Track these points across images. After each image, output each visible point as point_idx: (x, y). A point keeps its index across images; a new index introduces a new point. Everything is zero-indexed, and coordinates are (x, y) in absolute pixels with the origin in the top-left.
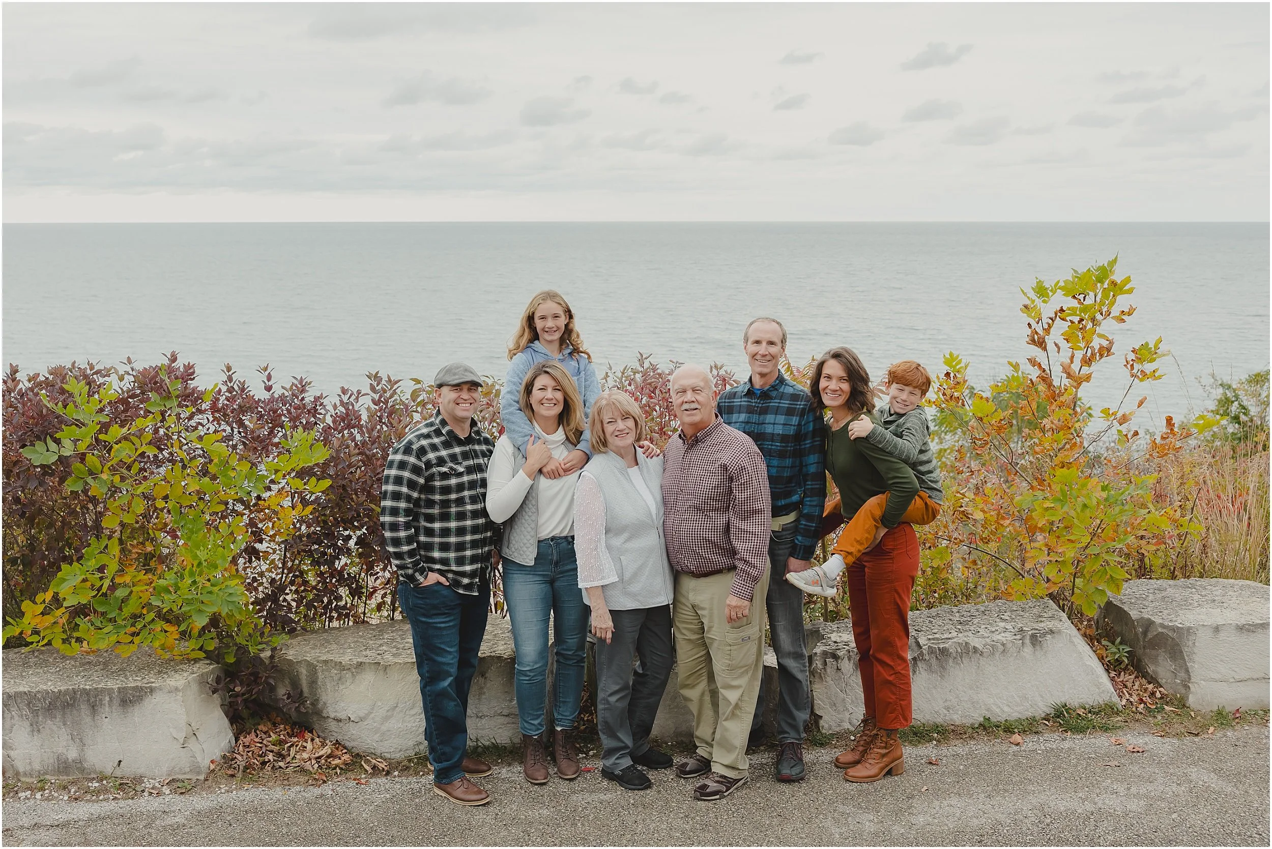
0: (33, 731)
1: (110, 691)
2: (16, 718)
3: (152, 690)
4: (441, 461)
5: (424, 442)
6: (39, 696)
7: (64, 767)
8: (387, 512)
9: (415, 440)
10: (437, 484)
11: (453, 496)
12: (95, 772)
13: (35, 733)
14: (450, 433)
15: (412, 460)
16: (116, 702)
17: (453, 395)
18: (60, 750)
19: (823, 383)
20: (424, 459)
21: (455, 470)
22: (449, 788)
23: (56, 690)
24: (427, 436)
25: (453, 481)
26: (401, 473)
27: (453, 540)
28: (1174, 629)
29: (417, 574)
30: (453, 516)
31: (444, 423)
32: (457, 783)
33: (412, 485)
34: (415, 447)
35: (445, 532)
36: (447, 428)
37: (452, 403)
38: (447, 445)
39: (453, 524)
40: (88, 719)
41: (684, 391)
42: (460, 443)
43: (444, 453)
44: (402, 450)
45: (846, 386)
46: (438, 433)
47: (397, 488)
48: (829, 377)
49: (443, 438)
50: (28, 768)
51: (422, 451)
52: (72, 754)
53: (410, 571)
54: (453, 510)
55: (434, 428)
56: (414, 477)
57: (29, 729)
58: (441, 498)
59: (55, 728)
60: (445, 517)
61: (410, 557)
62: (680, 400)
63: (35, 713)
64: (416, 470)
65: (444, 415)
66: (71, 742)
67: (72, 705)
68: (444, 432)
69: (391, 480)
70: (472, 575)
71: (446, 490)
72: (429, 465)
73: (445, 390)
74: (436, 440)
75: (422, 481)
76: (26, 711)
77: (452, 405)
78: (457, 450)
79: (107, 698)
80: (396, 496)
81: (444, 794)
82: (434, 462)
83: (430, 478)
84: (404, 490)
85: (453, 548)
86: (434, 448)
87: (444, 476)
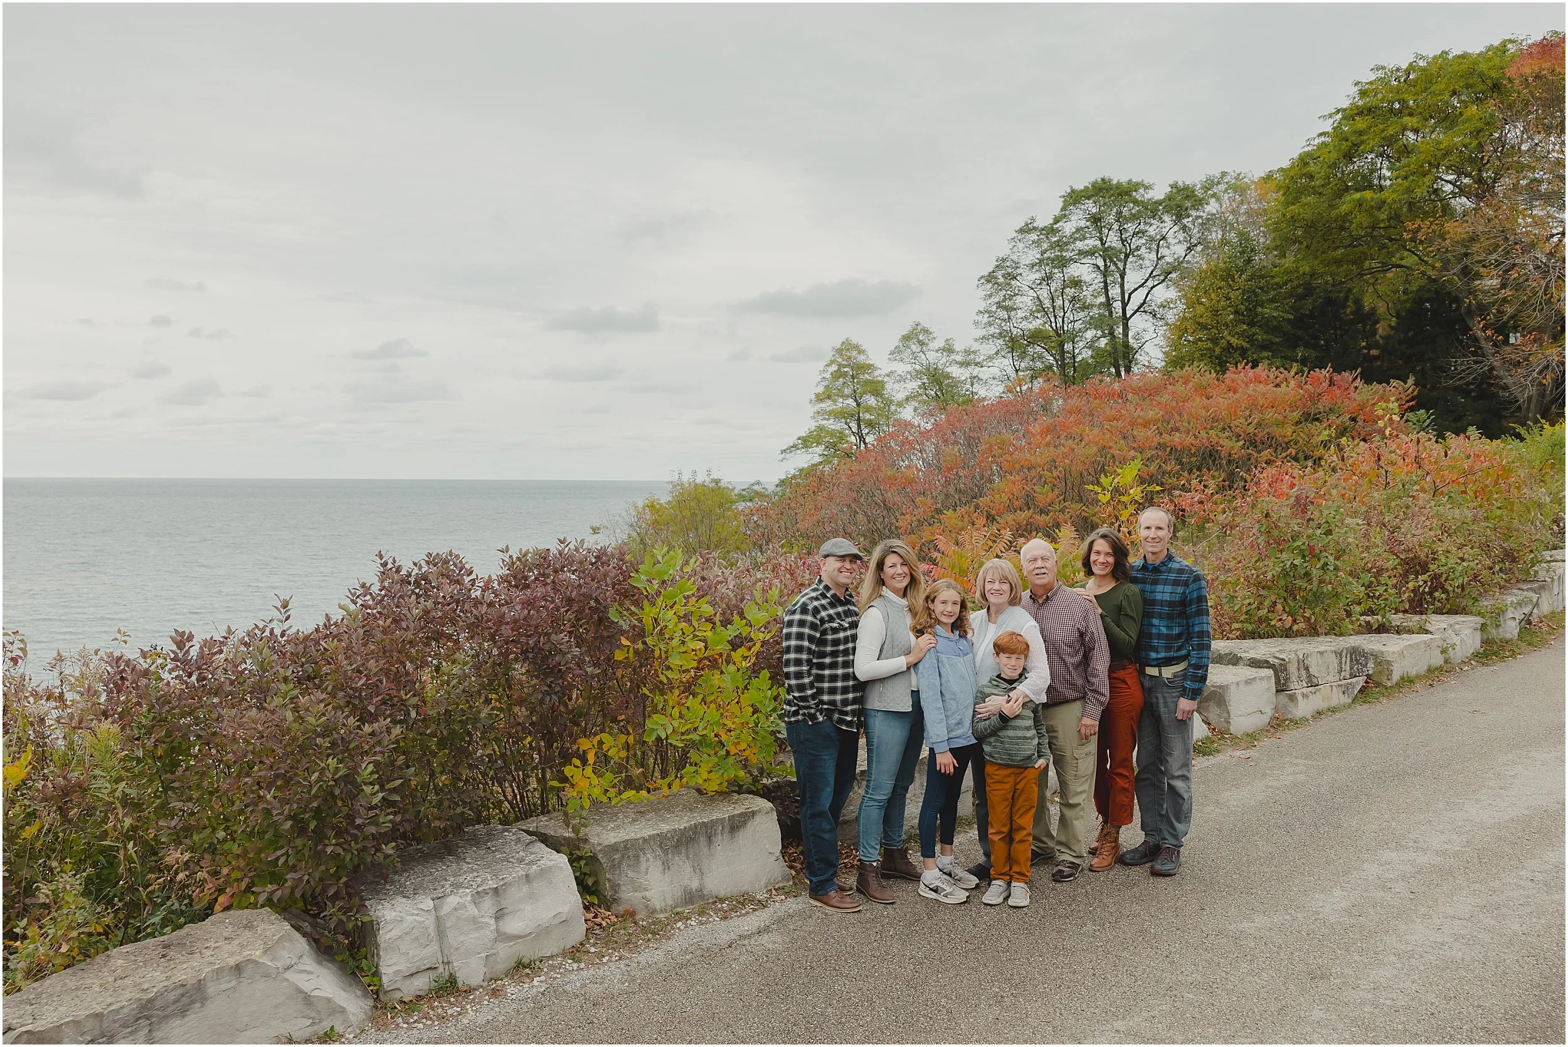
0: (664, 869)
1: (721, 821)
2: (651, 859)
3: (754, 813)
4: (831, 619)
5: (816, 603)
6: (669, 835)
7: (690, 897)
8: (792, 663)
9: (808, 602)
10: (829, 637)
11: (841, 647)
12: (712, 897)
13: (666, 871)
14: (834, 596)
15: (809, 618)
16: (727, 830)
17: (838, 565)
18: (686, 882)
19: (1093, 557)
20: (818, 617)
21: (841, 625)
22: (825, 899)
23: (682, 827)
24: (817, 599)
25: (842, 635)
26: (801, 630)
27: (839, 684)
28: (1220, 687)
29: (818, 714)
30: (840, 665)
31: (827, 588)
32: (833, 894)
33: (811, 639)
34: (810, 607)
35: (833, 678)
36: (832, 592)
37: (836, 571)
38: (833, 605)
39: (840, 672)
40: (705, 850)
41: (1035, 560)
42: (842, 604)
43: (832, 612)
44: (799, 610)
45: (1111, 560)
46: (824, 596)
47: (799, 643)
48: (1098, 553)
49: (828, 600)
50: (663, 904)
51: (816, 611)
52: (695, 885)
53: (813, 711)
54: (840, 659)
55: (819, 592)
56: (812, 633)
57: (661, 868)
58: (832, 649)
59: (681, 863)
60: (833, 666)
61: (813, 700)
62: (1032, 567)
63: (666, 852)
64: (813, 626)
65: (826, 581)
66: (693, 873)
67: (694, 839)
68: (828, 595)
69: (793, 636)
70: (853, 713)
71: (836, 642)
72: (822, 621)
73: (831, 559)
74: (824, 602)
75: (818, 635)
76: (659, 852)
77: (836, 572)
78: (840, 609)
79: (720, 828)
80: (799, 649)
81: (819, 904)
82: (826, 619)
83: (824, 633)
84: (806, 643)
85: (839, 691)
86: (824, 608)
87: (835, 631)
